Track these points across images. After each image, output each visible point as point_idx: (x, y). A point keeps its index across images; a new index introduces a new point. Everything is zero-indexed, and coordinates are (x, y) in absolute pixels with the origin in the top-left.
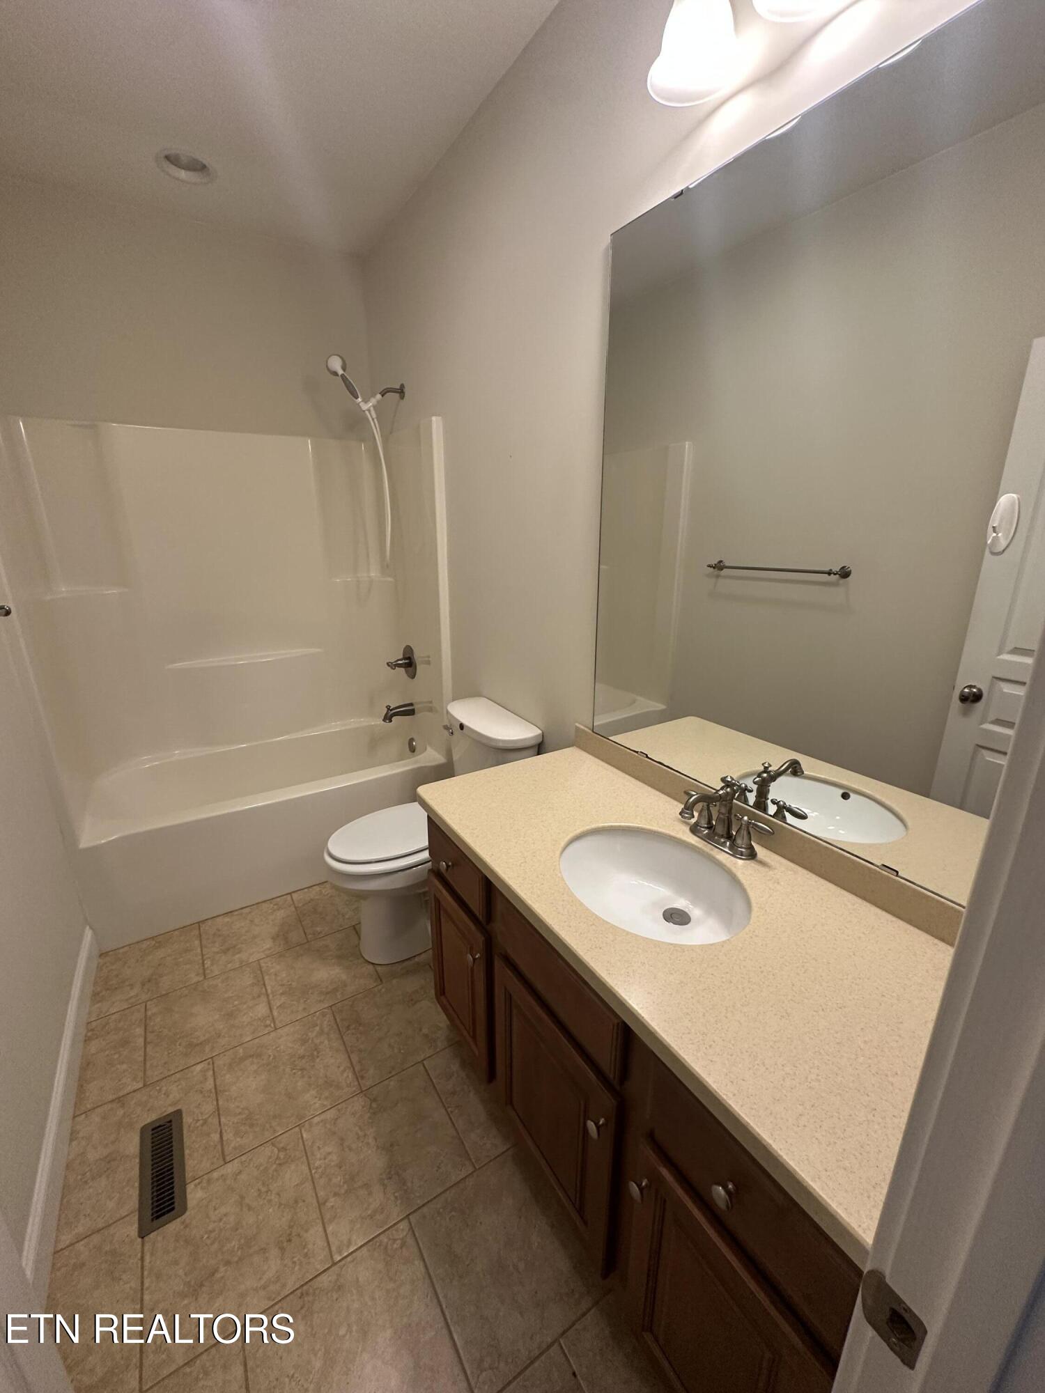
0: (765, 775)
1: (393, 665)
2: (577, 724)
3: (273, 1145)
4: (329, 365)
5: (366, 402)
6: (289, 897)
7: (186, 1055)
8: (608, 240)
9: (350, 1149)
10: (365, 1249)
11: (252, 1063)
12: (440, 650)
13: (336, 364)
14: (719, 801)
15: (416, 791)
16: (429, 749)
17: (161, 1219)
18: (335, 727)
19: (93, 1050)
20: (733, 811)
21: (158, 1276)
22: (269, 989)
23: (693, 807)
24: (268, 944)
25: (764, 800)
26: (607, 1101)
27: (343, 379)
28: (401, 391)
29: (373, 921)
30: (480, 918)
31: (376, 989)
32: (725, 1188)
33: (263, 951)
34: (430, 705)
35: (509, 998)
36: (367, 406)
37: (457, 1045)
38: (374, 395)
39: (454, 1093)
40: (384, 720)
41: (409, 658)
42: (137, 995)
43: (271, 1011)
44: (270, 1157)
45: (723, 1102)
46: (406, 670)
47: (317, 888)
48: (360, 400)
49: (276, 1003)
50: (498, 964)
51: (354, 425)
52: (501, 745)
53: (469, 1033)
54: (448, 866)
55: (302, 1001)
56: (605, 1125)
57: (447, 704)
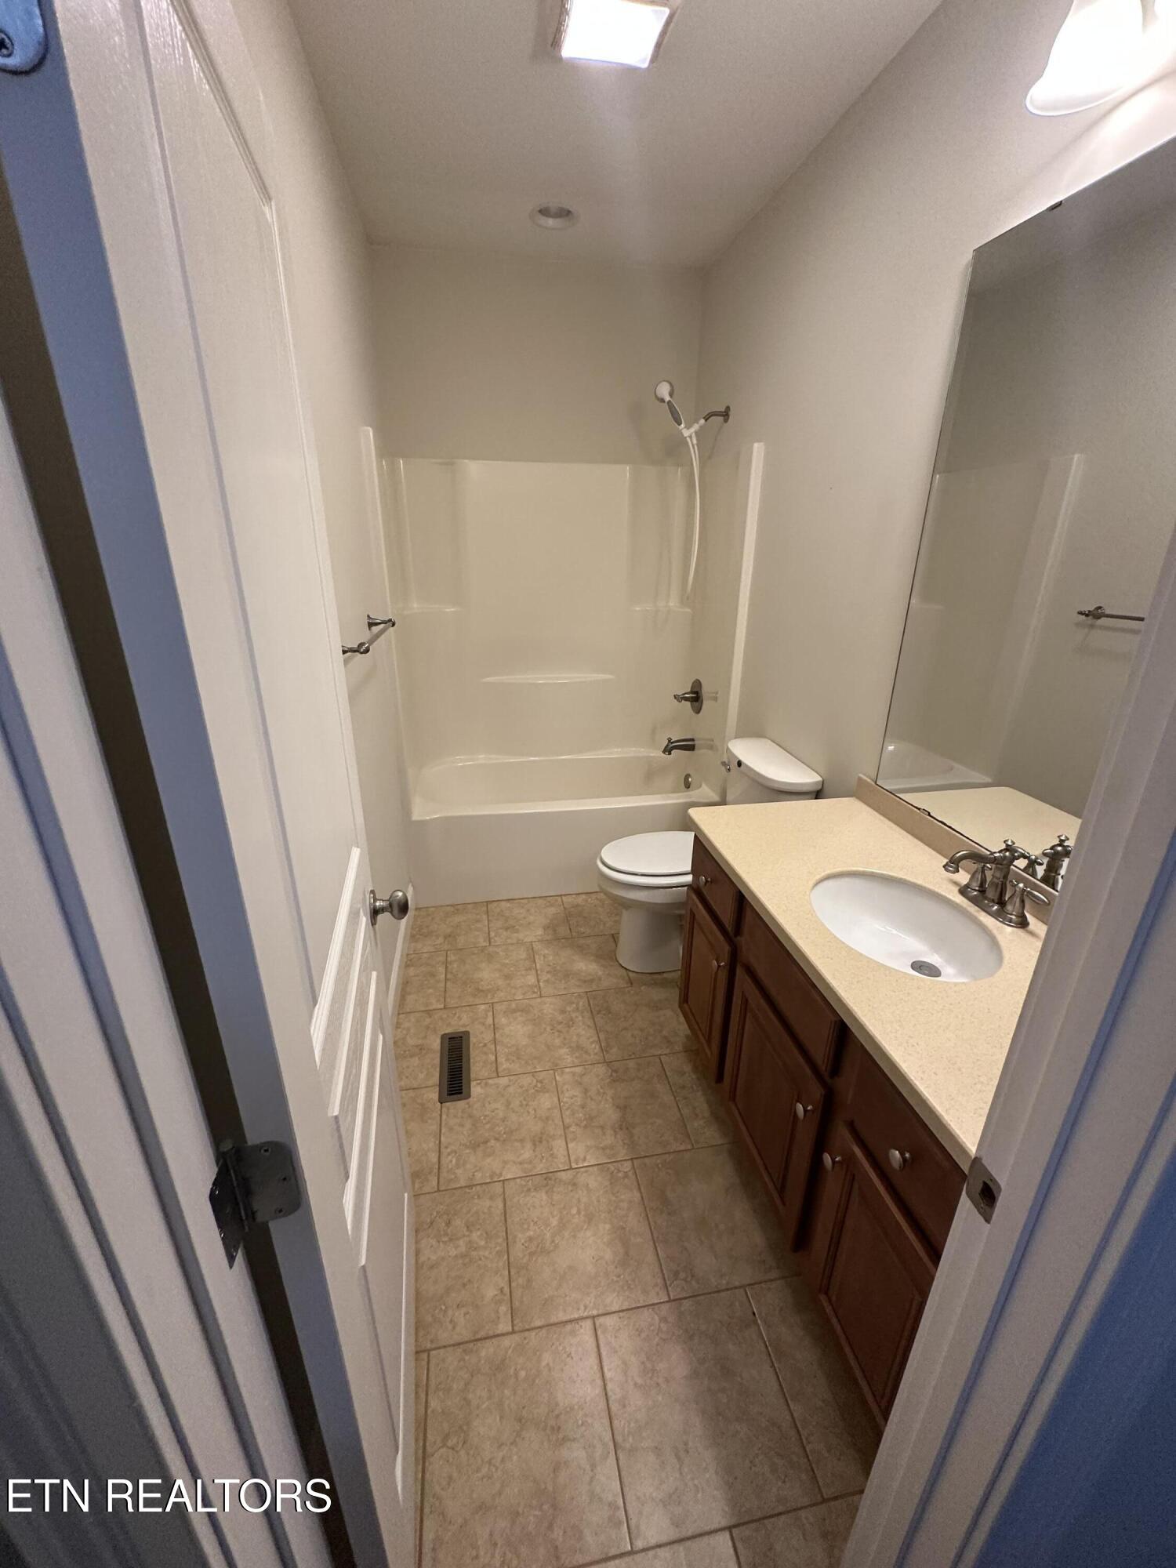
0: (1059, 848)
1: (679, 698)
2: (861, 775)
3: (533, 1076)
4: (658, 393)
5: (688, 429)
6: (559, 899)
7: (475, 996)
8: (968, 256)
9: (592, 1099)
10: (595, 1168)
11: (521, 1016)
12: (729, 687)
13: (664, 390)
14: (993, 863)
15: (686, 811)
16: (704, 785)
17: (452, 1097)
18: (616, 753)
19: (412, 974)
20: (1010, 877)
21: (451, 1129)
22: (538, 965)
23: (959, 862)
24: (540, 932)
25: (1053, 874)
26: (818, 1092)
27: (669, 406)
28: (726, 415)
29: (631, 932)
30: (729, 929)
31: (627, 990)
32: (902, 1154)
33: (535, 936)
34: (712, 743)
35: (745, 1002)
36: (688, 432)
37: (693, 1052)
38: (696, 421)
39: (683, 1087)
40: (664, 752)
41: (696, 693)
42: (441, 944)
43: (538, 981)
44: (530, 1084)
45: (911, 1082)
46: (691, 705)
47: (584, 896)
48: (683, 426)
49: (544, 977)
50: (739, 971)
51: (674, 449)
52: (776, 786)
53: (705, 1038)
54: (707, 881)
55: (563, 982)
56: (813, 1111)
57: (730, 740)
